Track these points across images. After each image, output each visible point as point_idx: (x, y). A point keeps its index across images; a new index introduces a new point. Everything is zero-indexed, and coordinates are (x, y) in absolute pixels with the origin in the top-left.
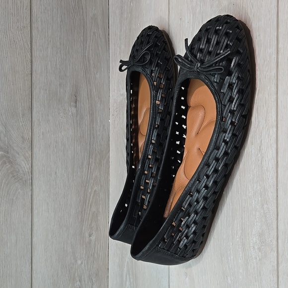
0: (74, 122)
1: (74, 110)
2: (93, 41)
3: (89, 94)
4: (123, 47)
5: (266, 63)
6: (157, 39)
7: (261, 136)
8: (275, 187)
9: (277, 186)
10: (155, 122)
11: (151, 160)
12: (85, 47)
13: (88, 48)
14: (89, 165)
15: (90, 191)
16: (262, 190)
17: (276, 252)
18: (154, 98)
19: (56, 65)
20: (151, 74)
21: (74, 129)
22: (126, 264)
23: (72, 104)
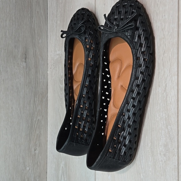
0: (24, 73)
1: (24, 64)
2: (37, 17)
3: (35, 53)
4: (59, 22)
5: (170, 34)
6: (89, 17)
7: (166, 81)
8: (177, 114)
9: (178, 113)
10: (88, 73)
11: (85, 98)
12: (32, 21)
13: (33, 22)
14: (34, 102)
15: (35, 120)
16: (166, 117)
17: (177, 156)
18: (87, 57)
19: (12, 33)
20: (85, 40)
21: (25, 77)
22: (61, 168)
23: (23, 60)
